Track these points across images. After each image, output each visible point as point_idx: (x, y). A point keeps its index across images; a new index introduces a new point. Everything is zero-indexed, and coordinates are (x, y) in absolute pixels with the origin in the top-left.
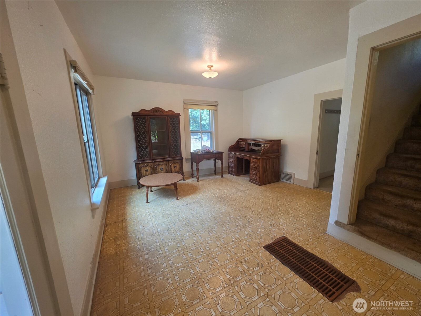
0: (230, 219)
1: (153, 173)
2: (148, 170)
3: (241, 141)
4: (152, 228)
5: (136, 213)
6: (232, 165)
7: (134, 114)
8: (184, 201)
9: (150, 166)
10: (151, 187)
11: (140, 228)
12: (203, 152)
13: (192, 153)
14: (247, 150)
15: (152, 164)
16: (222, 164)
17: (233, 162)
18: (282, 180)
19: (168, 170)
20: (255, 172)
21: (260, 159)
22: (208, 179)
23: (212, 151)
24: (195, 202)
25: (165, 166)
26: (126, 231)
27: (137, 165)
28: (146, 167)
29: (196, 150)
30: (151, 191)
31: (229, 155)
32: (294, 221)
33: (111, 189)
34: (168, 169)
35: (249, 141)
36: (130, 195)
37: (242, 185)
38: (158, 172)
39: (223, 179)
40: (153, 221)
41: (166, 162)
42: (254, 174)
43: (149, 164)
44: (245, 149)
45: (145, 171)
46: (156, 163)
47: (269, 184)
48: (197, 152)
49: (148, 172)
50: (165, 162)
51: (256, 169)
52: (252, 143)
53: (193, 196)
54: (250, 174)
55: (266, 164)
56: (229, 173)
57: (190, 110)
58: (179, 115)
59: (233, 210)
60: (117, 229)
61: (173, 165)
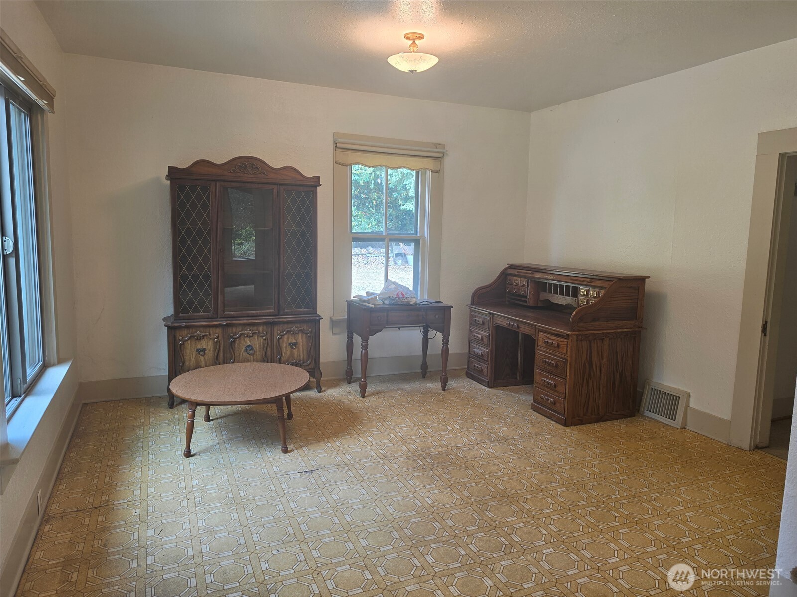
0: (441, 531)
1: (221, 361)
2: (205, 349)
3: (515, 275)
4: (187, 538)
5: (145, 485)
6: (479, 350)
7: (174, 173)
8: (305, 459)
9: (212, 337)
10: (208, 405)
11: (149, 534)
12: (387, 302)
13: (350, 304)
14: (531, 304)
15: (219, 330)
16: (446, 342)
17: (482, 339)
18: (648, 414)
19: (269, 353)
20: (551, 379)
21: (568, 335)
22: (398, 390)
23: (414, 301)
24: (339, 465)
25: (261, 340)
26: (104, 541)
27: (172, 330)
28: (199, 339)
29: (365, 295)
30: (208, 419)
31: (472, 317)
32: (728, 537)
33: (83, 402)
34: (269, 349)
35: (539, 275)
36: (139, 427)
37: (504, 420)
38: (236, 359)
39: (446, 392)
40: (193, 517)
41: (264, 328)
42: (548, 386)
43: (211, 330)
44: (525, 302)
45: (195, 353)
46: (234, 330)
47: (598, 424)
48: (368, 302)
49: (206, 356)
50: (261, 328)
51: (556, 370)
52: (547, 281)
53: (337, 443)
54: (535, 384)
55: (591, 353)
56: (470, 376)
57: (355, 168)
58: (315, 182)
59: (458, 503)
60: (79, 534)
61: (288, 338)
